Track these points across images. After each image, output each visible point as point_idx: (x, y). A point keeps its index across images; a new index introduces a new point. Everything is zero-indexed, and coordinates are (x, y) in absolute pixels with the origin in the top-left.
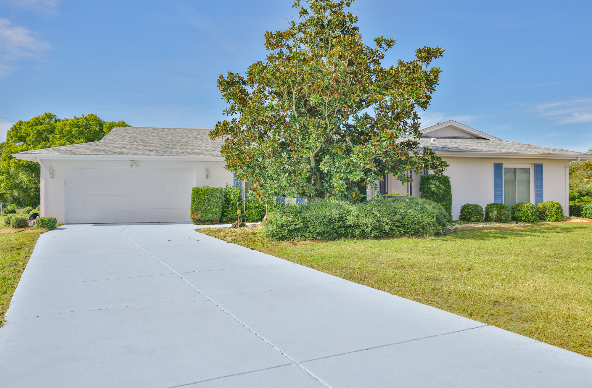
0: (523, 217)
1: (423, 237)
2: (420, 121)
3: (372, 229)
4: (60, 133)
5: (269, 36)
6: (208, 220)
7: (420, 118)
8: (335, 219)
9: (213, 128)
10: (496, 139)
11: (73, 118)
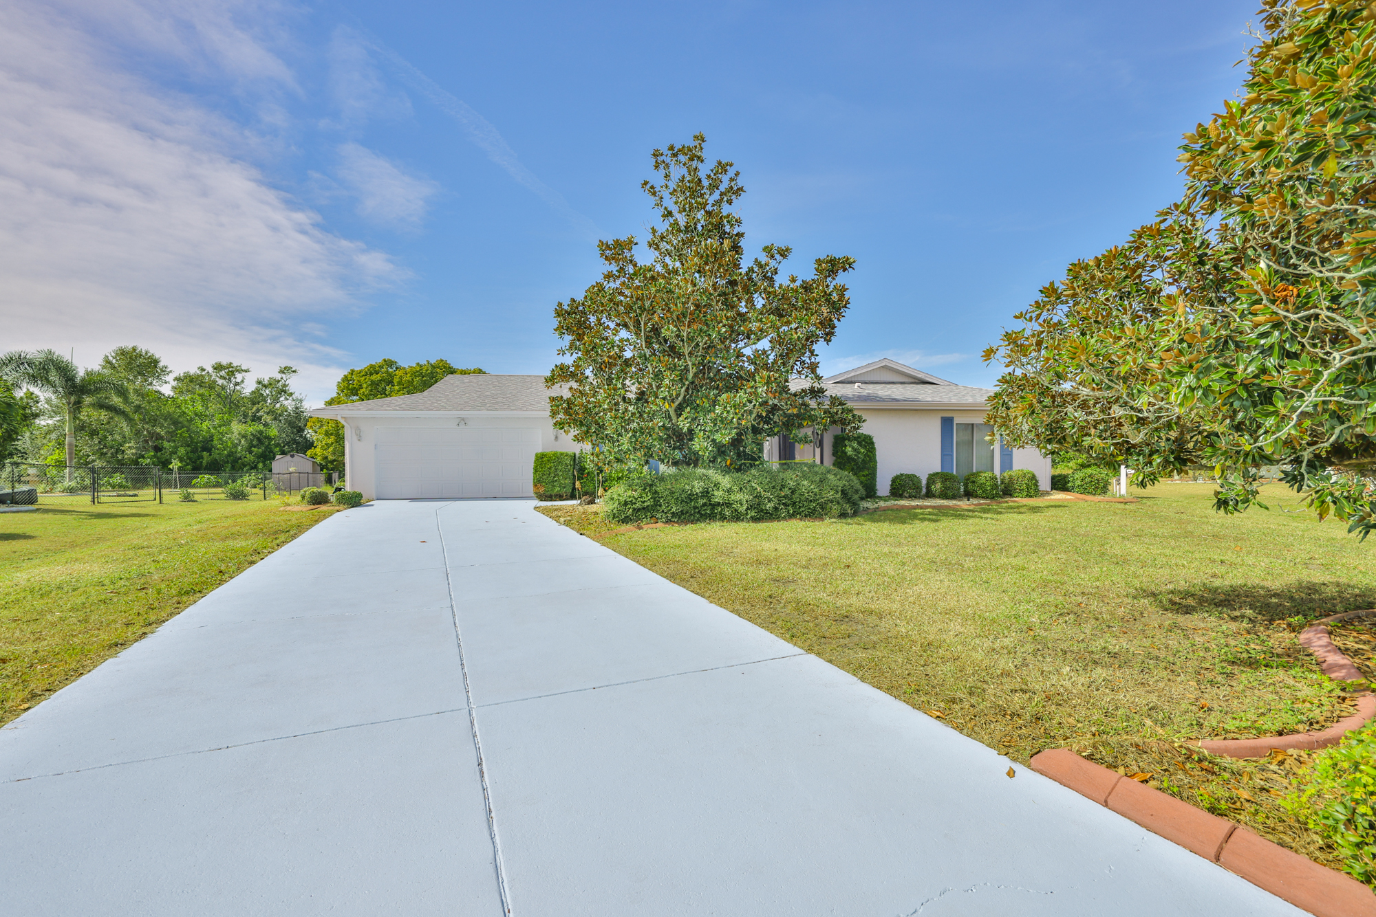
0: (979, 492)
1: (822, 519)
2: (818, 359)
3: (748, 509)
4: (400, 383)
5: (603, 246)
6: (556, 495)
7: (817, 355)
8: (697, 494)
9: (549, 374)
10: (950, 384)
11: (414, 365)
